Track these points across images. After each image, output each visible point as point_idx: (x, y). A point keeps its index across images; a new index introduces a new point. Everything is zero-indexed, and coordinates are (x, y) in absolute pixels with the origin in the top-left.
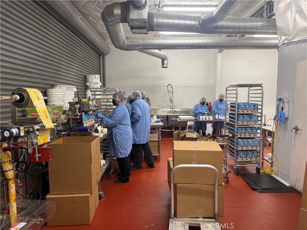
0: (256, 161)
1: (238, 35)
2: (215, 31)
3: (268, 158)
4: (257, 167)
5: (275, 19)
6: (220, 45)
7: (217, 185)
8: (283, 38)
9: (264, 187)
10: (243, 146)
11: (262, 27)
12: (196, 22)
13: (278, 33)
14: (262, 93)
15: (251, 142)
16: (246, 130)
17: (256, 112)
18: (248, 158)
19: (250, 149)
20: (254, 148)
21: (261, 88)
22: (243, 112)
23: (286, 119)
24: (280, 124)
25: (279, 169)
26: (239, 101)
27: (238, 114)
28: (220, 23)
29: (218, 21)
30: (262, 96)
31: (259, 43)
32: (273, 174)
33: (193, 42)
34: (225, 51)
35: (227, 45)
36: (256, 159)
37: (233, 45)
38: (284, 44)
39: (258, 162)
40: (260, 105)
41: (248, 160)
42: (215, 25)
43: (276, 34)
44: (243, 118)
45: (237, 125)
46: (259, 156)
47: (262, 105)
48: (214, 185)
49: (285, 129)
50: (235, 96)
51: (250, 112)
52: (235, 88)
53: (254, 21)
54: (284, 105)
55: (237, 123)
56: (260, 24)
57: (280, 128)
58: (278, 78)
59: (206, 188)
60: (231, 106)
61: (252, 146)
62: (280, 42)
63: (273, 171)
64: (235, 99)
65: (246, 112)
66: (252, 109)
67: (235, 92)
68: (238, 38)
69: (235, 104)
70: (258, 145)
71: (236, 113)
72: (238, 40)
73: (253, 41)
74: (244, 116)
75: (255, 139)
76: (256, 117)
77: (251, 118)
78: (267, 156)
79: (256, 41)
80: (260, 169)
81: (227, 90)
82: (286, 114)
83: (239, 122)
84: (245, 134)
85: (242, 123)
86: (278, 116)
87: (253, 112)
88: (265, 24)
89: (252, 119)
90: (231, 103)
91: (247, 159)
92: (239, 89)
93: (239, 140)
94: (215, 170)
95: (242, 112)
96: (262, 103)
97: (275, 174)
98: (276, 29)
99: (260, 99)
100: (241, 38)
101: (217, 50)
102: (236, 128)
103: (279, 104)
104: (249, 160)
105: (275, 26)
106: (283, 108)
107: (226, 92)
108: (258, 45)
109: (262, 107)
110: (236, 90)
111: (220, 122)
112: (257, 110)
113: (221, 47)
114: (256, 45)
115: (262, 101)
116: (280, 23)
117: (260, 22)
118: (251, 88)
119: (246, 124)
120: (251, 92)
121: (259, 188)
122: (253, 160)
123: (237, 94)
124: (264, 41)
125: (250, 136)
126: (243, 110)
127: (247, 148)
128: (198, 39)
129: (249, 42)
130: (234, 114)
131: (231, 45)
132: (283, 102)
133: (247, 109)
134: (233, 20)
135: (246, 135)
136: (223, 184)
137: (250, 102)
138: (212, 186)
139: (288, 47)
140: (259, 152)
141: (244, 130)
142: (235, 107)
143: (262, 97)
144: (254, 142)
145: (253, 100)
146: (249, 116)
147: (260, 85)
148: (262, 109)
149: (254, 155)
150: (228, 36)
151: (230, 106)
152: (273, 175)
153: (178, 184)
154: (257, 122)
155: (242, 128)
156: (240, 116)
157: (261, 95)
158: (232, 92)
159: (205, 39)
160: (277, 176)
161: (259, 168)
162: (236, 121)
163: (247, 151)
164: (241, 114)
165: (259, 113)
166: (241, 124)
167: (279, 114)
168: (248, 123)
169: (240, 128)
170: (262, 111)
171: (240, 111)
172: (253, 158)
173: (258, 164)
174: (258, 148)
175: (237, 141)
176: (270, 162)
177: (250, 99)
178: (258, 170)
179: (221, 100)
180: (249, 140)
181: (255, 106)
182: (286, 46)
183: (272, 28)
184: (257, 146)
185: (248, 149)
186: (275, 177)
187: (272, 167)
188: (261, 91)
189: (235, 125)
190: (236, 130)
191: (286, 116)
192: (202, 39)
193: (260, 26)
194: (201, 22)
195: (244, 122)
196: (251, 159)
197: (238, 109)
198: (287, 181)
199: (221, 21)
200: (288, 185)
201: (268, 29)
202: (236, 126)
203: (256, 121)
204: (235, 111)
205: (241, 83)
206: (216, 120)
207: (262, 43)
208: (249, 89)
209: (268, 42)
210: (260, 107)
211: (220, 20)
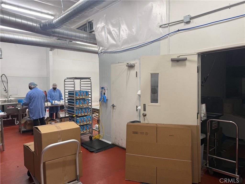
0: (89, 132)
1: (68, 40)
2: (53, 35)
3: (95, 128)
4: (90, 136)
5: (94, 35)
6: (54, 45)
8: (101, 48)
9: (97, 148)
10: (80, 122)
11: (87, 38)
12: (37, 25)
13: (97, 44)
14: (91, 84)
15: (86, 118)
16: (82, 110)
17: (88, 97)
18: (84, 131)
19: (86, 123)
20: (88, 123)
21: (89, 80)
23: (107, 100)
24: (103, 104)
25: (104, 134)
26: (76, 90)
27: (76, 99)
28: (57, 30)
29: (57, 28)
31: (83, 48)
32: (100, 138)
34: (56, 50)
35: (60, 46)
36: (89, 130)
37: (65, 47)
38: (102, 52)
40: (90, 92)
42: (53, 30)
44: (80, 102)
45: (76, 108)
46: (91, 128)
49: (106, 106)
50: (73, 86)
51: (84, 97)
52: (73, 80)
53: (79, 33)
54: (105, 91)
55: (76, 106)
56: (85, 35)
57: (103, 106)
58: (100, 74)
60: (69, 94)
61: (87, 121)
62: (99, 51)
63: (100, 136)
64: (73, 88)
65: (82, 97)
66: (85, 95)
67: (73, 83)
68: (68, 42)
69: (73, 92)
70: (90, 120)
73: (79, 46)
74: (80, 100)
75: (87, 116)
76: (88, 101)
77: (85, 101)
79: (81, 47)
81: (65, 82)
82: (107, 97)
84: (81, 113)
85: (79, 106)
86: (102, 99)
87: (86, 97)
88: (89, 36)
89: (86, 102)
90: (69, 91)
92: (75, 80)
93: (78, 118)
95: (78, 98)
98: (96, 41)
99: (90, 88)
100: (70, 42)
102: (75, 110)
103: (102, 91)
105: (95, 39)
106: (104, 93)
112: (88, 95)
113: (52, 47)
114: (80, 49)
116: (98, 37)
118: (82, 80)
120: (82, 83)
121: (94, 150)
122: (87, 131)
124: (86, 48)
125: (84, 114)
126: (80, 96)
127: (83, 123)
128: (36, 38)
129: (76, 46)
130: (73, 100)
131: (63, 46)
132: (105, 90)
133: (82, 95)
134: (67, 29)
136: (81, 152)
137: (81, 90)
139: (104, 54)
140: (91, 125)
141: (80, 111)
142: (73, 94)
144: (88, 118)
145: (84, 89)
146: (83, 100)
147: (89, 78)
148: (91, 95)
149: (88, 127)
150: (58, 39)
153: (46, 162)
154: (89, 104)
155: (79, 109)
159: (42, 39)
160: (103, 139)
161: (92, 136)
163: (83, 125)
167: (103, 97)
168: (83, 105)
173: (91, 133)
174: (90, 122)
175: (76, 119)
176: (98, 130)
177: (82, 88)
178: (91, 138)
180: (84, 117)
181: (87, 92)
183: (93, 40)
186: (102, 140)
187: (99, 133)
189: (74, 108)
192: (40, 39)
193: (85, 37)
194: (42, 26)
197: (76, 95)
198: (109, 141)
200: (110, 143)
201: (90, 40)
204: (74, 97)
205: (77, 77)
208: (80, 81)
209: (88, 48)
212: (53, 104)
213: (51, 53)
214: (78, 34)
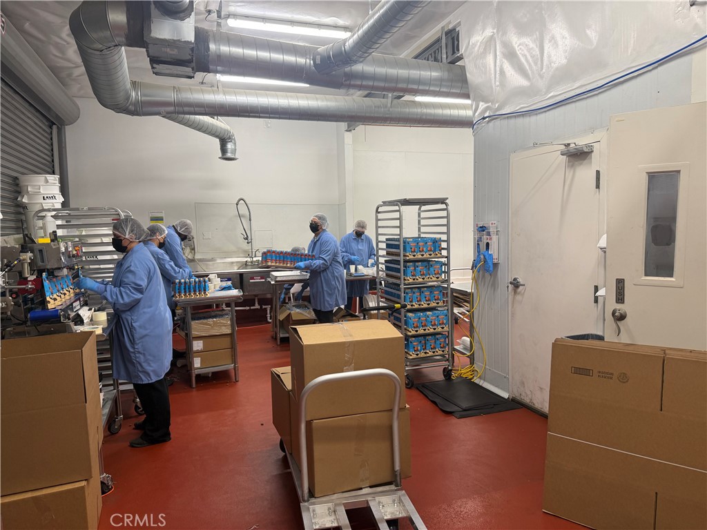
0: (443, 356)
1: (390, 95)
2: (348, 82)
3: (462, 346)
4: (444, 369)
5: (463, 68)
6: (354, 114)
7: (396, 409)
8: (482, 106)
9: (465, 405)
10: (417, 327)
11: (440, 81)
12: (308, 61)
13: (471, 97)
14: (448, 217)
15: (432, 316)
16: (421, 293)
17: (439, 255)
18: (428, 351)
19: (432, 330)
20: (439, 329)
21: (443, 206)
22: (414, 256)
23: (496, 265)
24: (484, 276)
25: (487, 367)
26: (405, 235)
27: (406, 261)
28: (359, 67)
29: (356, 62)
30: (448, 222)
31: (430, 114)
32: (475, 378)
33: (297, 105)
34: (361, 129)
35: (367, 115)
36: (443, 351)
37: (381, 115)
38: (484, 118)
39: (447, 356)
40: (444, 241)
41: (428, 355)
42: (347, 69)
43: (467, 96)
44: (415, 269)
45: (405, 284)
46: (448, 344)
47: (448, 241)
48: (391, 410)
49: (494, 285)
50: (397, 223)
51: (426, 256)
52: (397, 208)
53: (419, 67)
54: (491, 239)
55: (405, 280)
56: (435, 74)
57: (484, 284)
58: (475, 186)
59: (375, 419)
60: (388, 246)
61: (435, 325)
62: (477, 114)
63: (475, 373)
64: (397, 231)
65: (420, 256)
66: (431, 250)
67: (397, 215)
68: (390, 100)
69: (398, 240)
70: (445, 321)
71: (402, 258)
72: (389, 105)
73: (419, 110)
74: (417, 264)
75: (437, 310)
76: (438, 266)
77: (429, 268)
78: (459, 344)
79: (425, 110)
80: (451, 370)
81: (379, 213)
82: (495, 256)
83: (408, 278)
84: (420, 301)
85: (414, 279)
86: (480, 261)
87: (433, 256)
88: (446, 75)
89: (431, 269)
90: (387, 240)
91: (426, 353)
92: (404, 208)
93: (410, 314)
94: (394, 377)
95: (411, 257)
96: (448, 237)
97: (480, 378)
98: (468, 88)
99: (444, 229)
100: (396, 101)
101: (343, 125)
102: (403, 290)
103: (481, 238)
104: (431, 354)
105: (464, 80)
106: (488, 245)
107: (377, 217)
108: (428, 117)
109: (448, 245)
110: (399, 211)
111: (360, 280)
112: (440, 250)
113: (352, 119)
114: (424, 117)
115: (448, 233)
116: (473, 76)
117: (436, 70)
118: (424, 208)
119: (421, 280)
120: (423, 215)
121: (456, 408)
122: (437, 354)
123: (400, 219)
124: (439, 111)
125: (428, 304)
126: (415, 251)
127: (425, 330)
128: (307, 99)
129: (411, 110)
130: (398, 262)
131: (376, 115)
132: (489, 234)
133: (421, 250)
134: (385, 63)
135: (422, 303)
136: (407, 406)
137: (422, 236)
138: (385, 413)
139: (491, 124)
140: (448, 337)
141: (417, 294)
142: (397, 247)
143: (448, 225)
144: (438, 317)
145: (429, 232)
146: (425, 263)
147: (443, 201)
148: (448, 249)
149: (438, 342)
150: (365, 97)
151: (387, 244)
152: (476, 380)
153: (315, 421)
154: (441, 275)
155: (414, 290)
156: (408, 264)
157: (444, 221)
158: (389, 215)
159: (323, 101)
160: (484, 380)
161: (450, 368)
162: (402, 277)
163: (424, 336)
164: (410, 261)
165: (443, 257)
166: (411, 281)
167: (482, 257)
168: (423, 279)
169: (410, 290)
170: (449, 253)
171: (408, 254)
172: (437, 350)
173: (448, 360)
174: (445, 328)
175: (405, 317)
176: (469, 354)
177: (423, 229)
178: (447, 373)
179: (359, 235)
180: (428, 313)
181: (436, 242)
182: (489, 122)
183: (459, 84)
184: (443, 324)
185: (427, 331)
186: (481, 384)
187: (472, 363)
188: (444, 214)
189: (399, 285)
190: (403, 295)
191: (495, 261)
192: (317, 99)
193: (436, 80)
194: (318, 61)
195: (417, 277)
196: (434, 352)
197: (405, 250)
198: (503, 389)
199: (361, 62)
200: (505, 395)
201: (451, 87)
202: (402, 286)
203: (438, 273)
204: (398, 255)
205: (408, 198)
206: (352, 278)
207: (434, 115)
208: (420, 209)
209: (447, 112)
210: (444, 245)
211: (361, 60)
212: (351, 275)
213: (348, 137)
214: (415, 73)
